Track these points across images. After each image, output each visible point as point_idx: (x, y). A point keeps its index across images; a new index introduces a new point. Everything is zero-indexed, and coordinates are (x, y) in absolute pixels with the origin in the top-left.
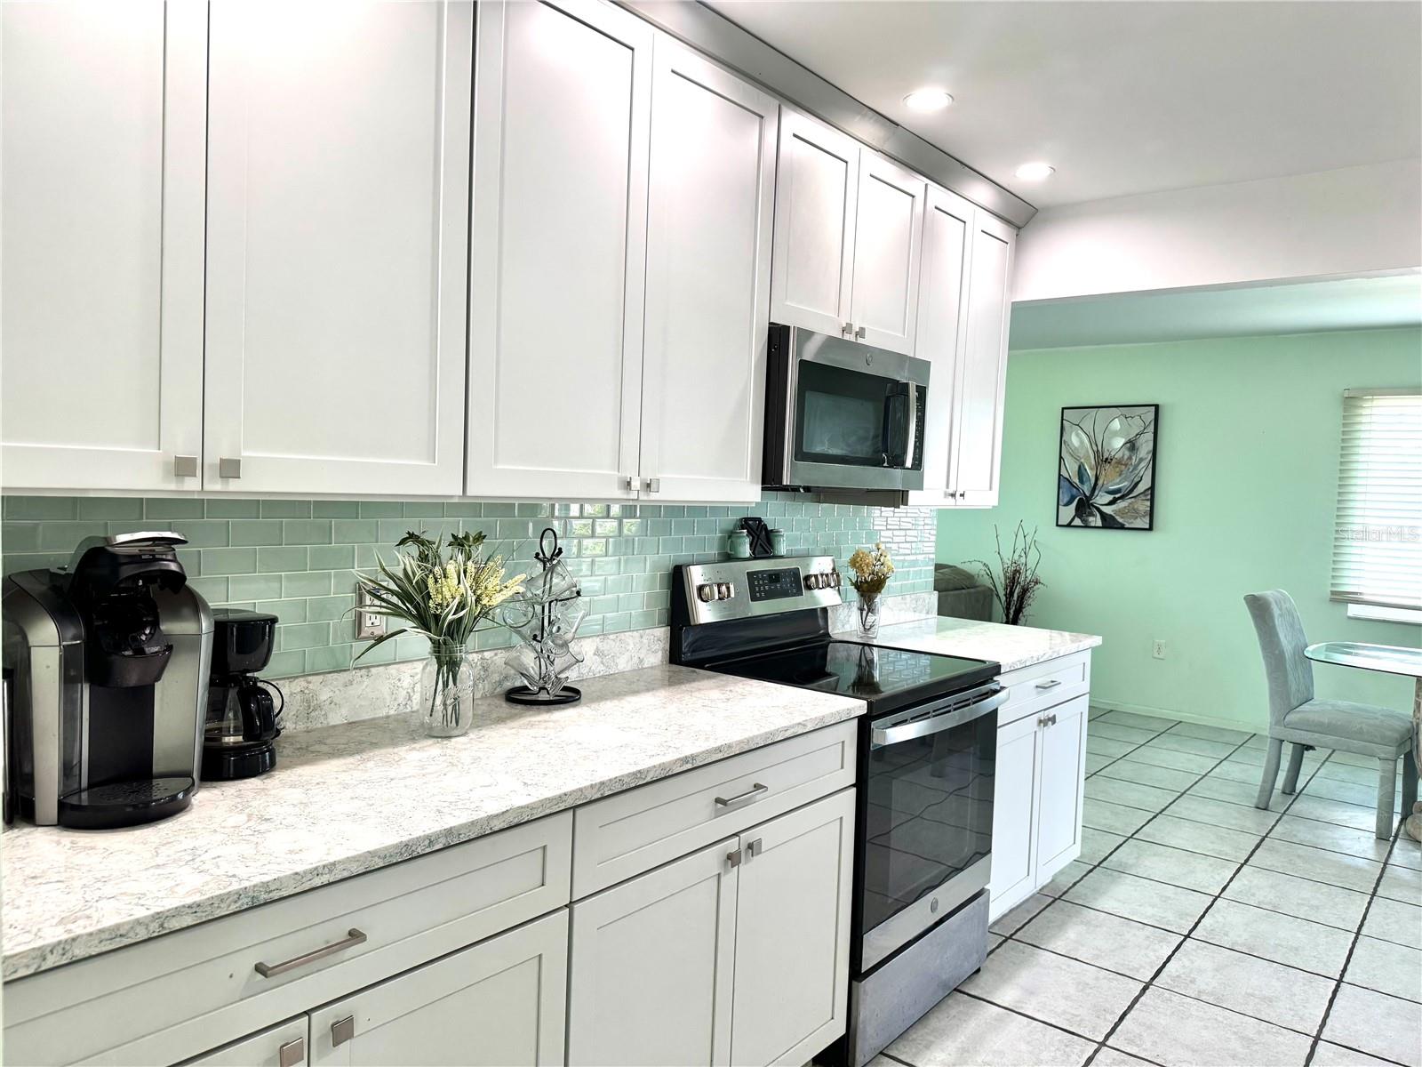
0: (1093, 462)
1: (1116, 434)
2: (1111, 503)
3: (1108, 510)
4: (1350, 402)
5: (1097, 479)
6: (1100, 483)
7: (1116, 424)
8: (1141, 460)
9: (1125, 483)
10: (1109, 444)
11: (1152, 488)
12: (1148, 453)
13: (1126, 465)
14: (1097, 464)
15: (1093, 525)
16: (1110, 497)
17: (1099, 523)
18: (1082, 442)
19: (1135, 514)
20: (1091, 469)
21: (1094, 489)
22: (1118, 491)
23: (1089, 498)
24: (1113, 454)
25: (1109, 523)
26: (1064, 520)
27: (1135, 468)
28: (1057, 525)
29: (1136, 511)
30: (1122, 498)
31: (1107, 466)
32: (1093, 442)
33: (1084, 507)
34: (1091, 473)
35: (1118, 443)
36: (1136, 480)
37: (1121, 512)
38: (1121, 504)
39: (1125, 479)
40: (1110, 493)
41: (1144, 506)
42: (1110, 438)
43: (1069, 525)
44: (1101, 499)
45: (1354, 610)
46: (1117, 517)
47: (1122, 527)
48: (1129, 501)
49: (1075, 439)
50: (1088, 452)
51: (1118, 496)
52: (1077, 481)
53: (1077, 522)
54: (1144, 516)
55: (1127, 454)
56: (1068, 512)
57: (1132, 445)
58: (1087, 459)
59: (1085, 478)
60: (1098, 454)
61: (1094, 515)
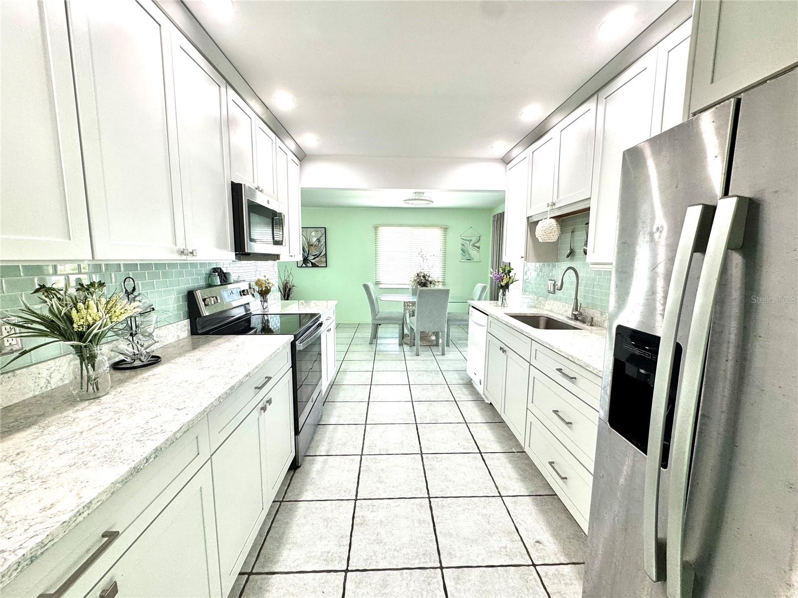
1: (313, 237)
2: (314, 259)
3: (313, 261)
4: (376, 228)
5: (309, 251)
6: (310, 252)
7: (313, 234)
8: (322, 245)
9: (318, 253)
10: (312, 240)
11: (326, 254)
12: (324, 243)
13: (317, 247)
14: (308, 246)
15: (309, 266)
16: (314, 257)
17: (311, 266)
19: (321, 261)
20: (307, 248)
21: (308, 254)
22: (316, 255)
23: (307, 257)
24: (313, 243)
25: (314, 265)
26: (300, 265)
27: (320, 248)
28: (298, 267)
29: (322, 261)
30: (317, 257)
31: (312, 247)
32: (307, 239)
34: (307, 250)
35: (314, 239)
36: (321, 251)
37: (317, 261)
38: (317, 259)
39: (318, 251)
40: (314, 256)
41: (324, 259)
43: (301, 267)
44: (311, 258)
45: (381, 286)
46: (316, 263)
47: (318, 266)
48: (319, 258)
50: (305, 242)
51: (316, 256)
53: (304, 265)
54: (324, 263)
55: (317, 243)
56: (301, 262)
57: (319, 240)
58: (305, 245)
59: (305, 251)
60: (309, 243)
61: (309, 263)
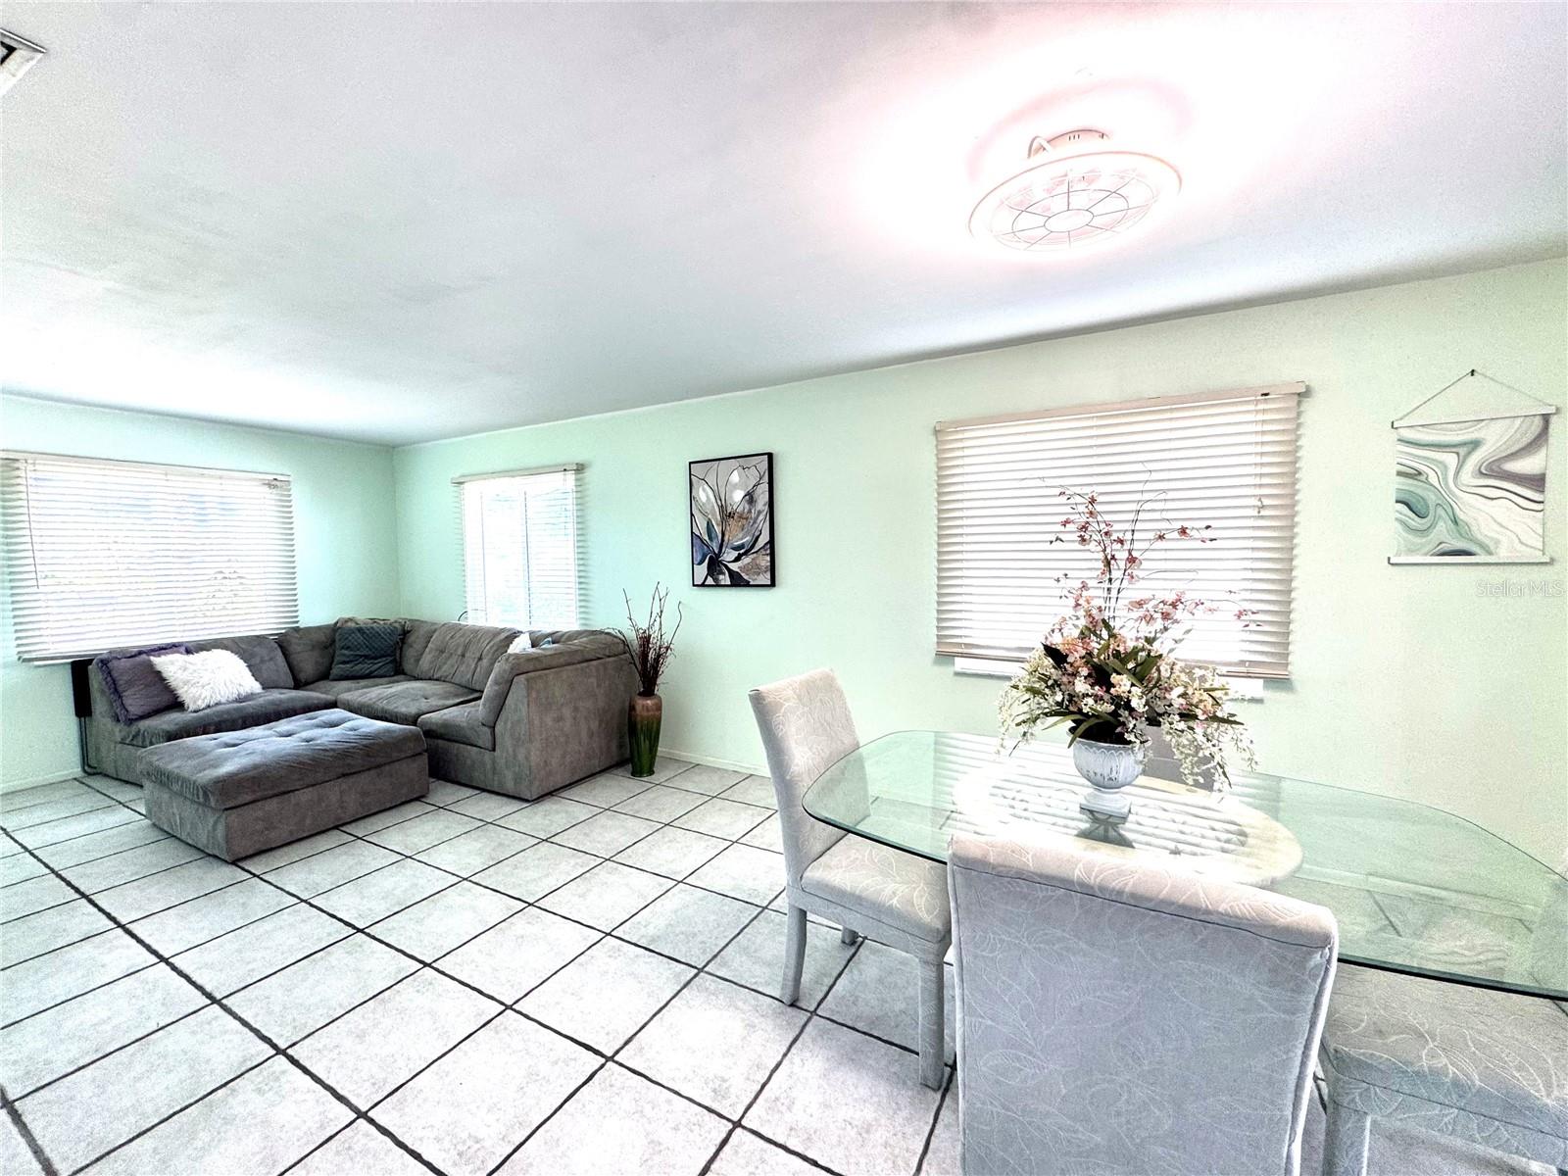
0: (719, 518)
1: (735, 487)
2: (737, 559)
3: (734, 567)
5: (723, 535)
6: (726, 539)
7: (735, 477)
8: (759, 512)
9: (747, 538)
10: (731, 497)
11: (772, 542)
12: (765, 505)
13: (747, 519)
14: (722, 519)
15: (723, 583)
16: (736, 554)
18: (708, 497)
19: (758, 570)
20: (718, 525)
21: (721, 546)
22: (741, 547)
23: (718, 555)
24: (735, 508)
25: (738, 582)
26: (699, 581)
27: (755, 522)
28: (694, 585)
29: (758, 566)
30: (745, 553)
31: (731, 521)
32: (718, 497)
33: (715, 566)
34: (718, 529)
35: (738, 496)
36: (757, 534)
37: (745, 568)
38: (746, 560)
39: (747, 534)
40: (735, 549)
41: (765, 561)
42: (732, 492)
43: (703, 585)
44: (729, 556)
45: (961, 664)
46: (743, 574)
47: (747, 585)
48: (752, 556)
49: (704, 495)
50: (713, 507)
52: (706, 538)
53: (710, 581)
54: (766, 572)
55: (747, 506)
56: (702, 570)
57: (750, 497)
58: (714, 515)
59: (713, 535)
60: (722, 508)
61: (724, 574)
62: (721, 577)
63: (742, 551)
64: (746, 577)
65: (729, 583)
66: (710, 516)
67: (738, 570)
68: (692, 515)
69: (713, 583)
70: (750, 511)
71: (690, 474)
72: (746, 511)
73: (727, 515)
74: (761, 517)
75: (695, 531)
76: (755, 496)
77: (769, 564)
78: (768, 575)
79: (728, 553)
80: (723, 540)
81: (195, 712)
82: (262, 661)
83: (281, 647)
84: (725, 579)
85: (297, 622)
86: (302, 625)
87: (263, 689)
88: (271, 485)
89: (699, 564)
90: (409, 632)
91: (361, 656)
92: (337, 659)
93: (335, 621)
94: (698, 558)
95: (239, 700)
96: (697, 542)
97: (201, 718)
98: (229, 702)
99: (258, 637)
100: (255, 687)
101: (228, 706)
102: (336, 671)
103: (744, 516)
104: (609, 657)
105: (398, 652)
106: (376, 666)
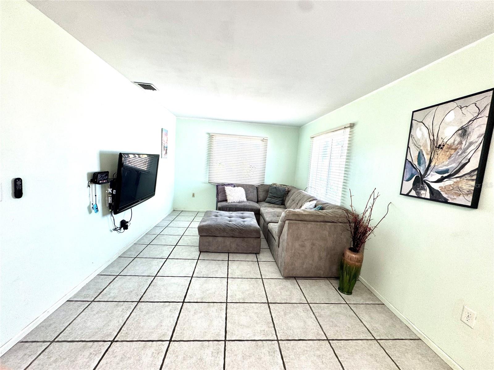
0: (429, 148)
1: (450, 124)
2: (439, 181)
3: (436, 186)
5: (431, 161)
6: (432, 164)
7: (452, 116)
8: (471, 144)
9: (453, 165)
10: (444, 132)
11: (481, 168)
12: (479, 136)
13: (456, 149)
14: (432, 150)
15: (423, 196)
16: (439, 176)
18: (423, 135)
20: (427, 154)
21: (427, 169)
22: (446, 171)
23: (423, 176)
24: (445, 141)
25: (436, 197)
26: (405, 191)
27: (464, 152)
28: (401, 194)
29: (460, 189)
30: (449, 177)
31: (440, 151)
32: (431, 133)
33: (419, 183)
35: (452, 131)
36: (464, 162)
37: (447, 189)
38: (447, 182)
39: (454, 161)
40: (439, 173)
41: (471, 185)
42: (445, 129)
43: (407, 195)
44: (432, 177)
46: (442, 193)
47: (446, 201)
48: (455, 180)
49: (420, 133)
50: (426, 141)
52: (417, 165)
53: (413, 193)
54: (467, 195)
55: (458, 139)
56: (409, 185)
57: (464, 131)
58: (425, 146)
59: (422, 162)
60: (433, 142)
61: (425, 190)
62: (423, 192)
63: (445, 175)
64: (445, 195)
65: (429, 197)
66: (422, 148)
67: (439, 189)
68: (408, 147)
69: (417, 196)
70: (460, 143)
71: (412, 120)
72: (456, 143)
73: (437, 146)
74: (473, 147)
75: (409, 158)
76: (469, 130)
77: (473, 188)
78: (470, 198)
79: (432, 175)
80: (429, 166)
81: (229, 203)
82: (251, 192)
83: (257, 189)
84: (426, 194)
85: (264, 182)
86: (265, 184)
87: (247, 200)
88: (263, 140)
89: (408, 180)
90: (290, 191)
91: (274, 196)
92: (268, 196)
93: (271, 184)
94: (407, 176)
95: (239, 202)
96: (408, 165)
97: (229, 205)
98: (237, 202)
99: (252, 185)
100: (245, 200)
101: (236, 203)
102: (268, 199)
103: (454, 147)
104: (340, 223)
105: (285, 197)
106: (277, 201)
